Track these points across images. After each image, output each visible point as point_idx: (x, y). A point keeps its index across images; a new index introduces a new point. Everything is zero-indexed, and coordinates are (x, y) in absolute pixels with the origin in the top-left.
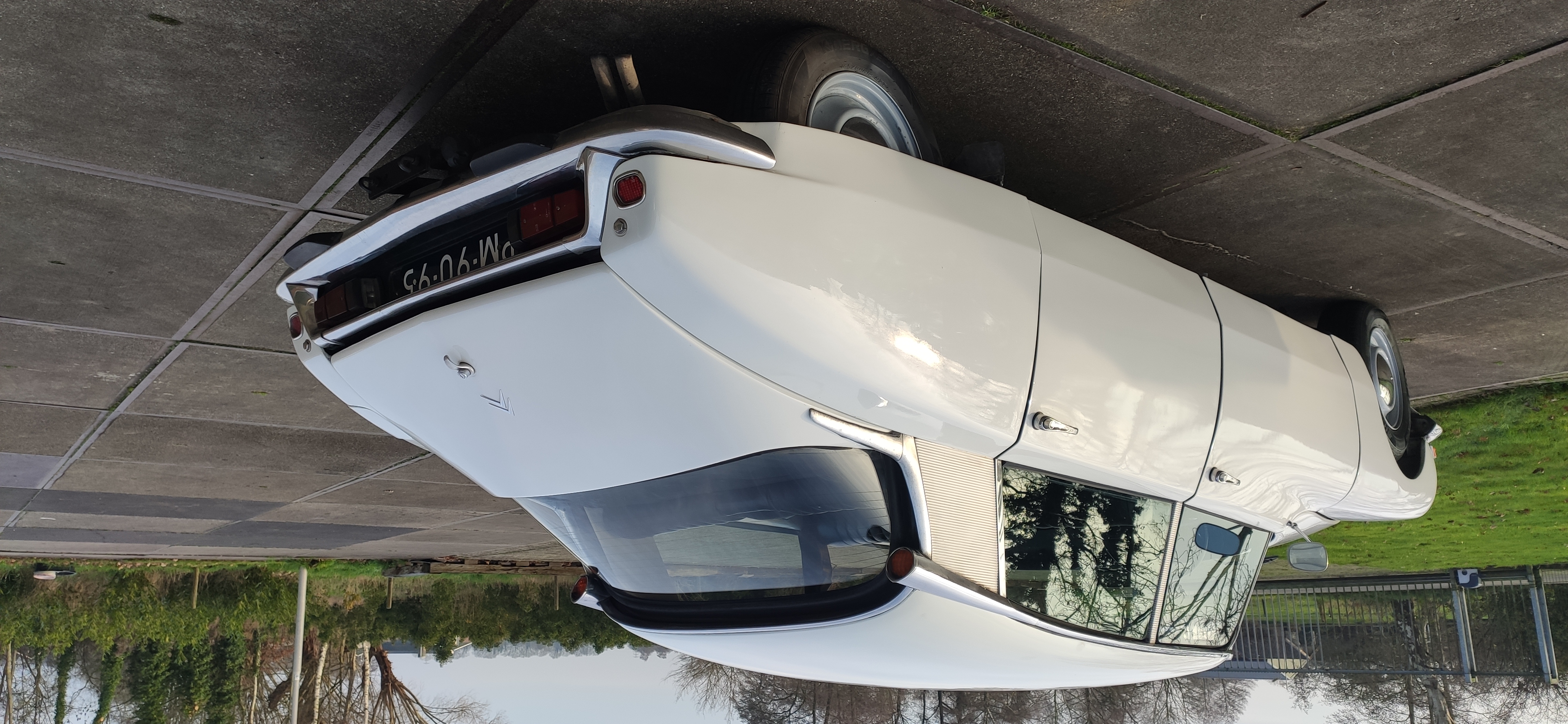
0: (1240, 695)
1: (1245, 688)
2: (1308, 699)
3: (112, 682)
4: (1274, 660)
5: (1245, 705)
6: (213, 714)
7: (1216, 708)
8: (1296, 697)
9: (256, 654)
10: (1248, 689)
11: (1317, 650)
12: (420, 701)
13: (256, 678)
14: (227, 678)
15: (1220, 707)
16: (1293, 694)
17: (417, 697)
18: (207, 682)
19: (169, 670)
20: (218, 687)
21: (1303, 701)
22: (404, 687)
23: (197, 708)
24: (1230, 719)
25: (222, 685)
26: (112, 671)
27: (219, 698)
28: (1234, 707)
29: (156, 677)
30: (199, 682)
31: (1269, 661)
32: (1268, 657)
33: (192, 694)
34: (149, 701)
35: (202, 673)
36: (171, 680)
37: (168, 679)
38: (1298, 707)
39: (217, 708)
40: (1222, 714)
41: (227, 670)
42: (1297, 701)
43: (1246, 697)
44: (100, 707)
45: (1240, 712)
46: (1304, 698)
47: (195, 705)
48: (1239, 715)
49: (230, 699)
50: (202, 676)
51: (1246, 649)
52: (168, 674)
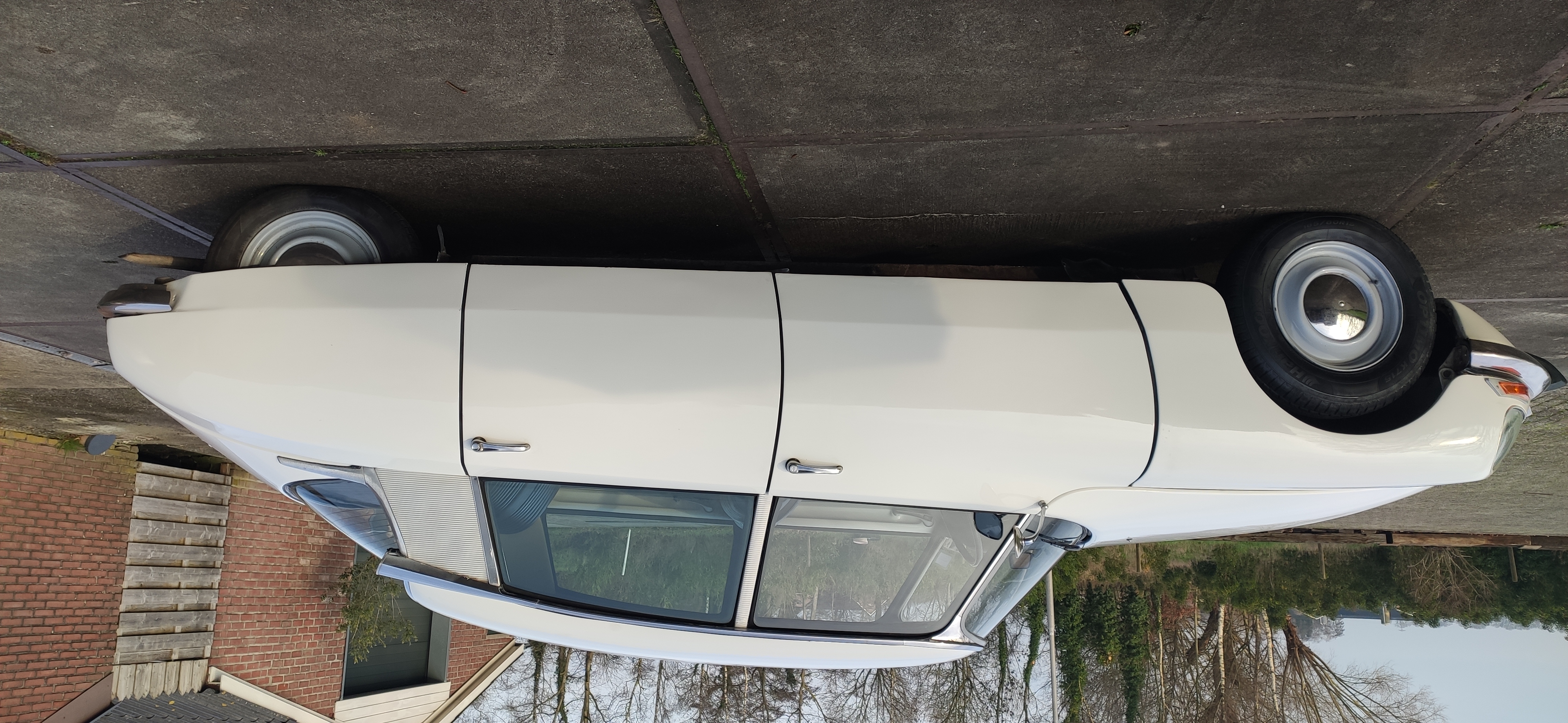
3: (1037, 630)
6: (1126, 665)
9: (1158, 612)
12: (1331, 669)
13: (1160, 634)
14: (1134, 633)
17: (1328, 665)
18: (1116, 635)
19: (1083, 623)
20: (1127, 641)
22: (1312, 653)
23: (1110, 658)
25: (1129, 639)
26: (1036, 621)
27: (1129, 651)
29: (1073, 628)
30: (1109, 634)
33: (1104, 645)
34: (1070, 649)
35: (1110, 627)
36: (1086, 632)
37: (1084, 630)
39: (1129, 660)
41: (1132, 625)
44: (1031, 651)
47: (1108, 655)
49: (1138, 652)
50: (1111, 630)
52: (1082, 626)
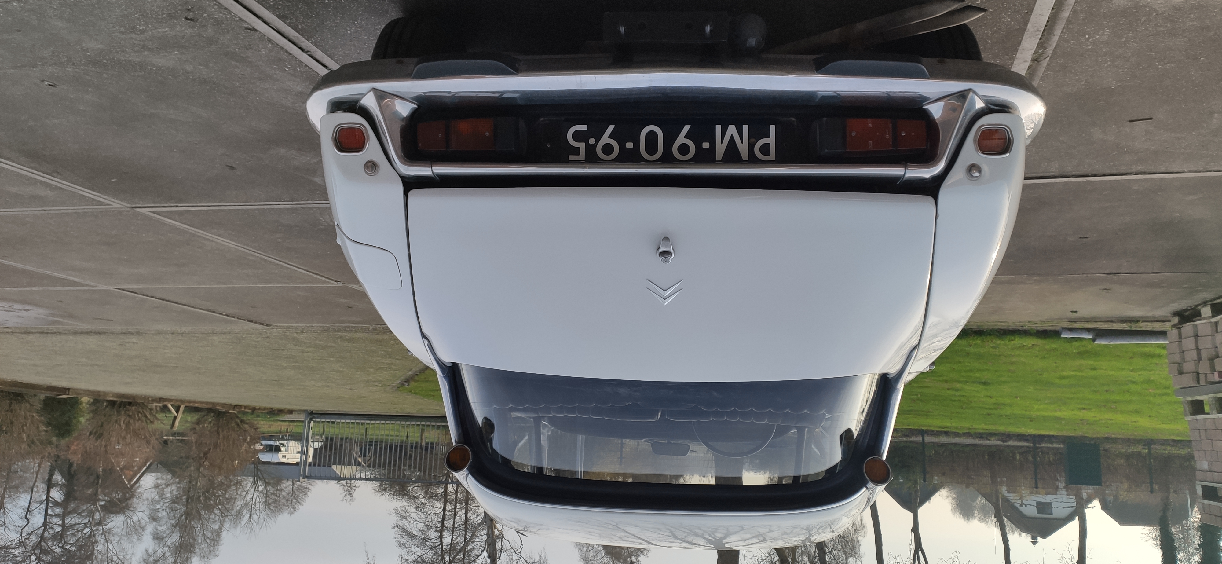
0: (304, 491)
1: (309, 486)
2: (354, 495)
4: (339, 467)
5: (306, 499)
7: (284, 501)
8: (345, 493)
10: (310, 487)
11: (369, 462)
15: (287, 500)
16: (343, 491)
21: (349, 496)
24: (292, 509)
28: (297, 500)
31: (334, 467)
32: (335, 464)
38: (345, 500)
40: (287, 506)
42: (345, 496)
43: (308, 493)
45: (301, 504)
46: (350, 494)
48: (300, 506)
51: (320, 458)
